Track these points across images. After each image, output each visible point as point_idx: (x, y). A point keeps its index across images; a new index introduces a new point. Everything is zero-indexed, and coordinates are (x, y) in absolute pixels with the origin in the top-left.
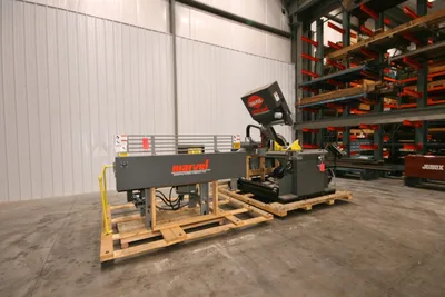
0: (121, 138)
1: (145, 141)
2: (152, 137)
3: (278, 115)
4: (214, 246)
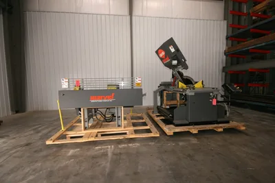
0: (65, 80)
1: (78, 82)
2: (82, 79)
3: (175, 62)
4: (109, 147)
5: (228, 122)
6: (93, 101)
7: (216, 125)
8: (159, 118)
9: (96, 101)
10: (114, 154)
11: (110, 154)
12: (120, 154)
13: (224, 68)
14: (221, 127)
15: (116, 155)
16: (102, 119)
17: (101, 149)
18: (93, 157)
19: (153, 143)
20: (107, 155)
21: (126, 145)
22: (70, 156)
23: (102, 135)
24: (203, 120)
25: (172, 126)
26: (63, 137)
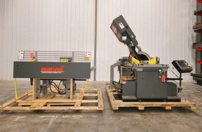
0: (21, 52)
1: (32, 54)
2: (36, 52)
3: (124, 38)
4: (54, 116)
5: (179, 100)
6: (43, 72)
7: (165, 103)
8: (112, 93)
9: (46, 72)
10: (54, 123)
11: (51, 123)
12: (61, 123)
13: (194, 44)
14: (169, 105)
15: (57, 123)
16: (56, 91)
17: (45, 118)
18: (35, 124)
19: (96, 116)
20: (48, 123)
21: (70, 116)
22: (15, 122)
23: (51, 106)
24: (152, 97)
25: (120, 101)
26: (16, 104)
